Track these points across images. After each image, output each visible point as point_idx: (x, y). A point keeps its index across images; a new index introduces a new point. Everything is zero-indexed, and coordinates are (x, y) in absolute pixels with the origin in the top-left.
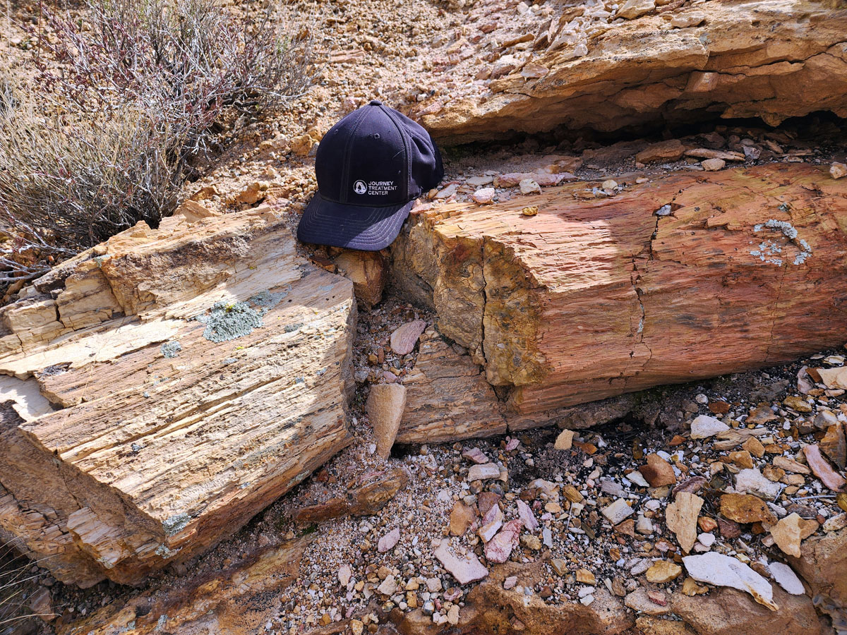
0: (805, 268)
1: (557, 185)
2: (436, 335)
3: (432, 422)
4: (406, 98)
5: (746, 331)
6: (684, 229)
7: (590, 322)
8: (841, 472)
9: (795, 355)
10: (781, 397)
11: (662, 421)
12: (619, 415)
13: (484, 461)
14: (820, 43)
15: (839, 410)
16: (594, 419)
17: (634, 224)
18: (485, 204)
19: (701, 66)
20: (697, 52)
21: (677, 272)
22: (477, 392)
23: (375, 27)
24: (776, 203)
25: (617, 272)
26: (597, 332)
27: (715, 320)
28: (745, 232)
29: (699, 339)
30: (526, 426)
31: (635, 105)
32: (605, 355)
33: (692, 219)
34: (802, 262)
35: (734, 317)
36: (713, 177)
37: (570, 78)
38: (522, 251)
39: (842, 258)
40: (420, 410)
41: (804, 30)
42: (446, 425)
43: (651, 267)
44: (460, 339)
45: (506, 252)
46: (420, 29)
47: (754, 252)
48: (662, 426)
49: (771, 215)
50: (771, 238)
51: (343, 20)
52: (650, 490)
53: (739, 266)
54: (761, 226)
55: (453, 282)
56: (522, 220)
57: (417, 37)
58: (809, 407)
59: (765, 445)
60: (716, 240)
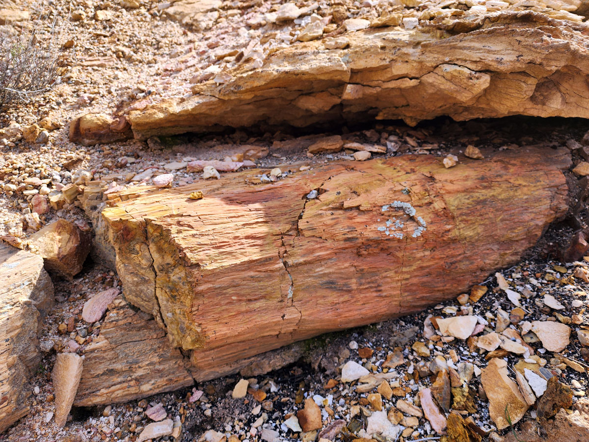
0: (422, 239)
1: (237, 171)
2: (123, 303)
3: (115, 385)
4: (130, 96)
5: (380, 291)
6: (326, 210)
7: (242, 292)
8: (446, 414)
9: (423, 306)
10: (412, 342)
11: (323, 365)
12: (292, 361)
13: (160, 419)
14: (428, 64)
15: (448, 356)
16: (270, 367)
17: (285, 206)
18: (165, 188)
19: (347, 78)
20: (338, 68)
21: (319, 246)
22: (161, 353)
23: (130, 40)
24: (400, 188)
25: (267, 248)
26: (250, 300)
27: (353, 284)
28: (375, 213)
29: (342, 299)
30: (212, 377)
31: (311, 107)
32: (259, 319)
33: (333, 202)
34: (419, 235)
35: (369, 280)
36: (359, 166)
37: (246, 84)
38: (179, 232)
39: (449, 231)
40: (102, 375)
41: (417, 54)
42: (130, 386)
43: (297, 243)
44: (143, 306)
45: (165, 233)
46: (166, 43)
47: (381, 228)
48: (323, 370)
49: (396, 197)
50: (395, 216)
51: (108, 34)
52: (302, 435)
53: (368, 240)
54: (388, 206)
55: (127, 258)
56: (187, 203)
57: (161, 50)
58: (428, 352)
59: (394, 388)
60: (351, 218)
